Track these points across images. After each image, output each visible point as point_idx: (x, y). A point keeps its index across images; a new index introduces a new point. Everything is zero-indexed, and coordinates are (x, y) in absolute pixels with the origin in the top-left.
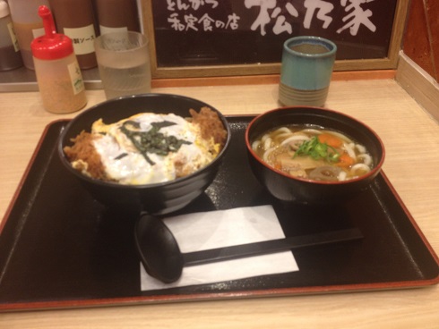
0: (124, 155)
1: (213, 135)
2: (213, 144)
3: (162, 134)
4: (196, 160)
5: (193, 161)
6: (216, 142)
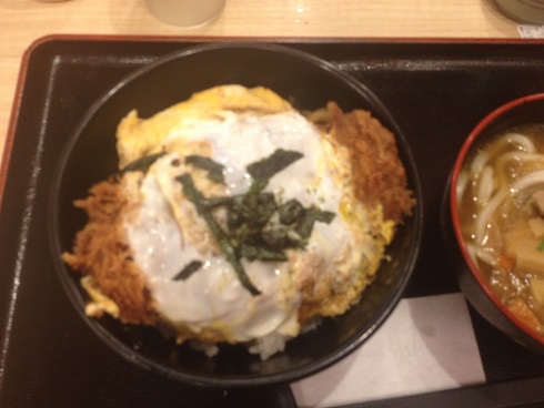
0: (195, 266)
1: (382, 199)
2: (380, 220)
3: (271, 197)
4: (344, 262)
5: (338, 263)
6: (387, 216)
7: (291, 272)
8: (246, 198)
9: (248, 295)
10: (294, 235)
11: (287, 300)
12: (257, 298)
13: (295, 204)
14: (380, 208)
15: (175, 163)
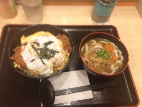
0: (34, 60)
1: (67, 49)
2: (67, 53)
3: (48, 49)
4: (61, 60)
7: (51, 61)
8: (43, 49)
9: (43, 64)
10: (52, 55)
11: (51, 66)
12: (45, 65)
13: (52, 50)
14: (67, 51)
15: (31, 43)
